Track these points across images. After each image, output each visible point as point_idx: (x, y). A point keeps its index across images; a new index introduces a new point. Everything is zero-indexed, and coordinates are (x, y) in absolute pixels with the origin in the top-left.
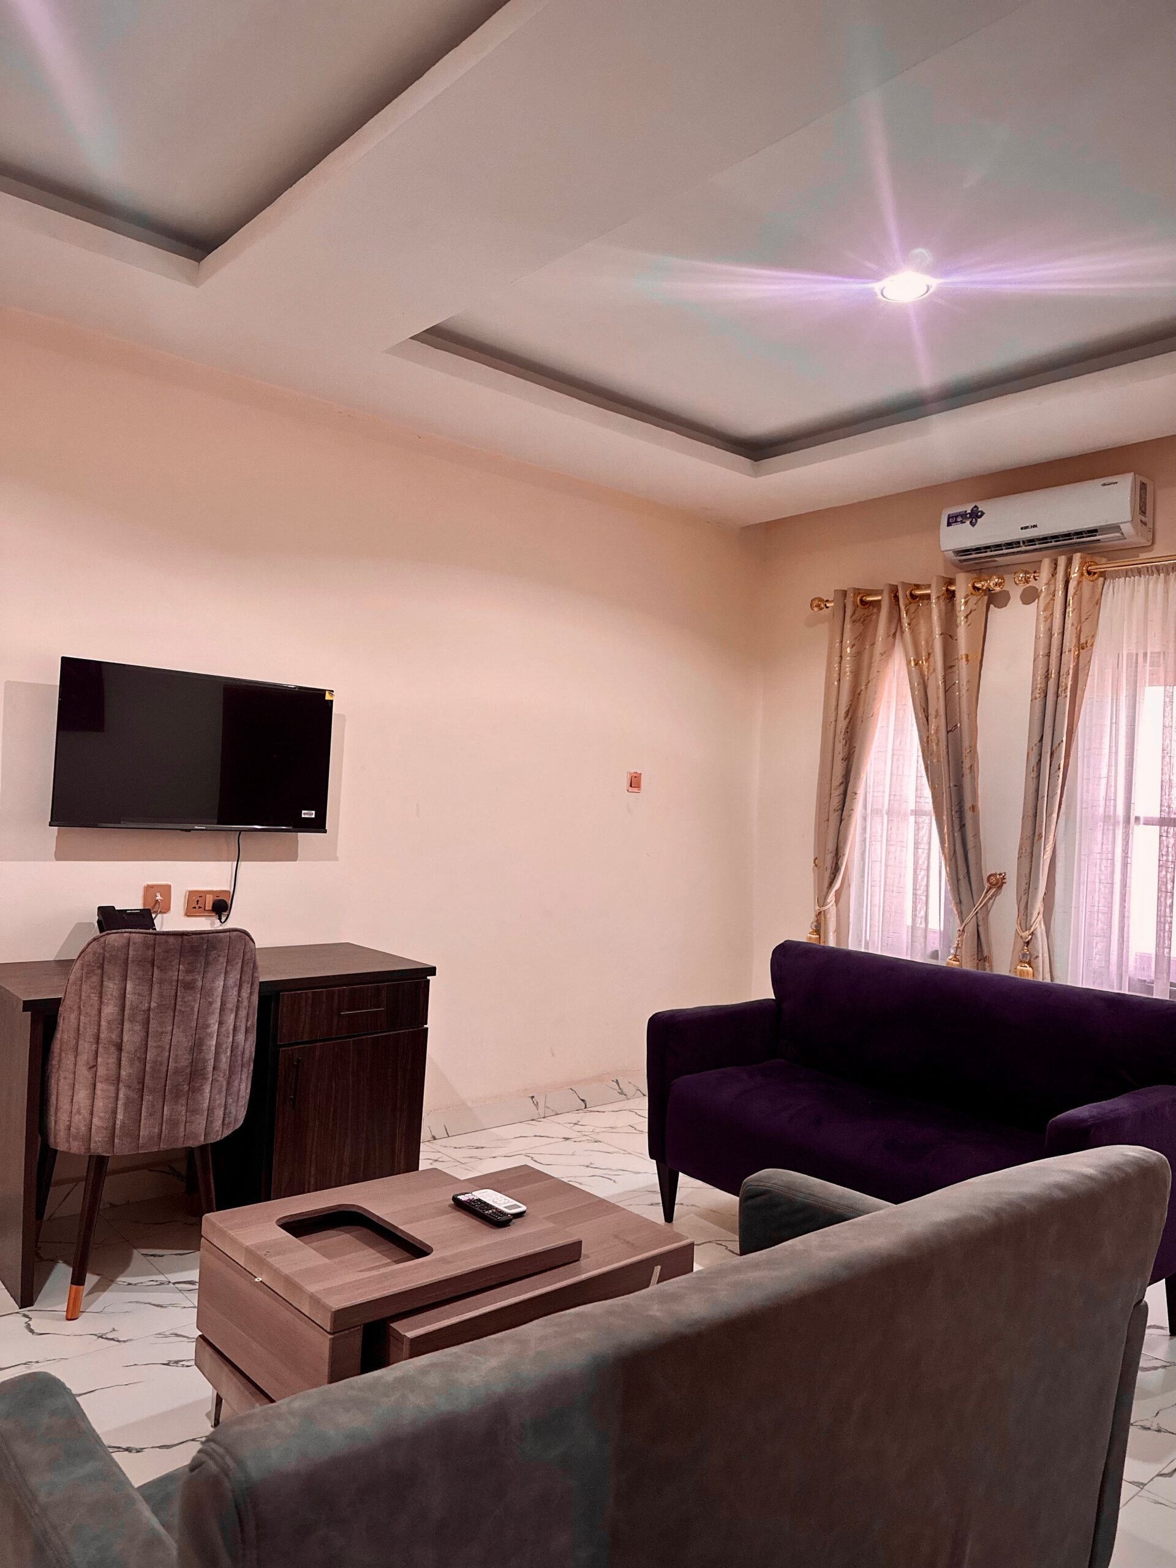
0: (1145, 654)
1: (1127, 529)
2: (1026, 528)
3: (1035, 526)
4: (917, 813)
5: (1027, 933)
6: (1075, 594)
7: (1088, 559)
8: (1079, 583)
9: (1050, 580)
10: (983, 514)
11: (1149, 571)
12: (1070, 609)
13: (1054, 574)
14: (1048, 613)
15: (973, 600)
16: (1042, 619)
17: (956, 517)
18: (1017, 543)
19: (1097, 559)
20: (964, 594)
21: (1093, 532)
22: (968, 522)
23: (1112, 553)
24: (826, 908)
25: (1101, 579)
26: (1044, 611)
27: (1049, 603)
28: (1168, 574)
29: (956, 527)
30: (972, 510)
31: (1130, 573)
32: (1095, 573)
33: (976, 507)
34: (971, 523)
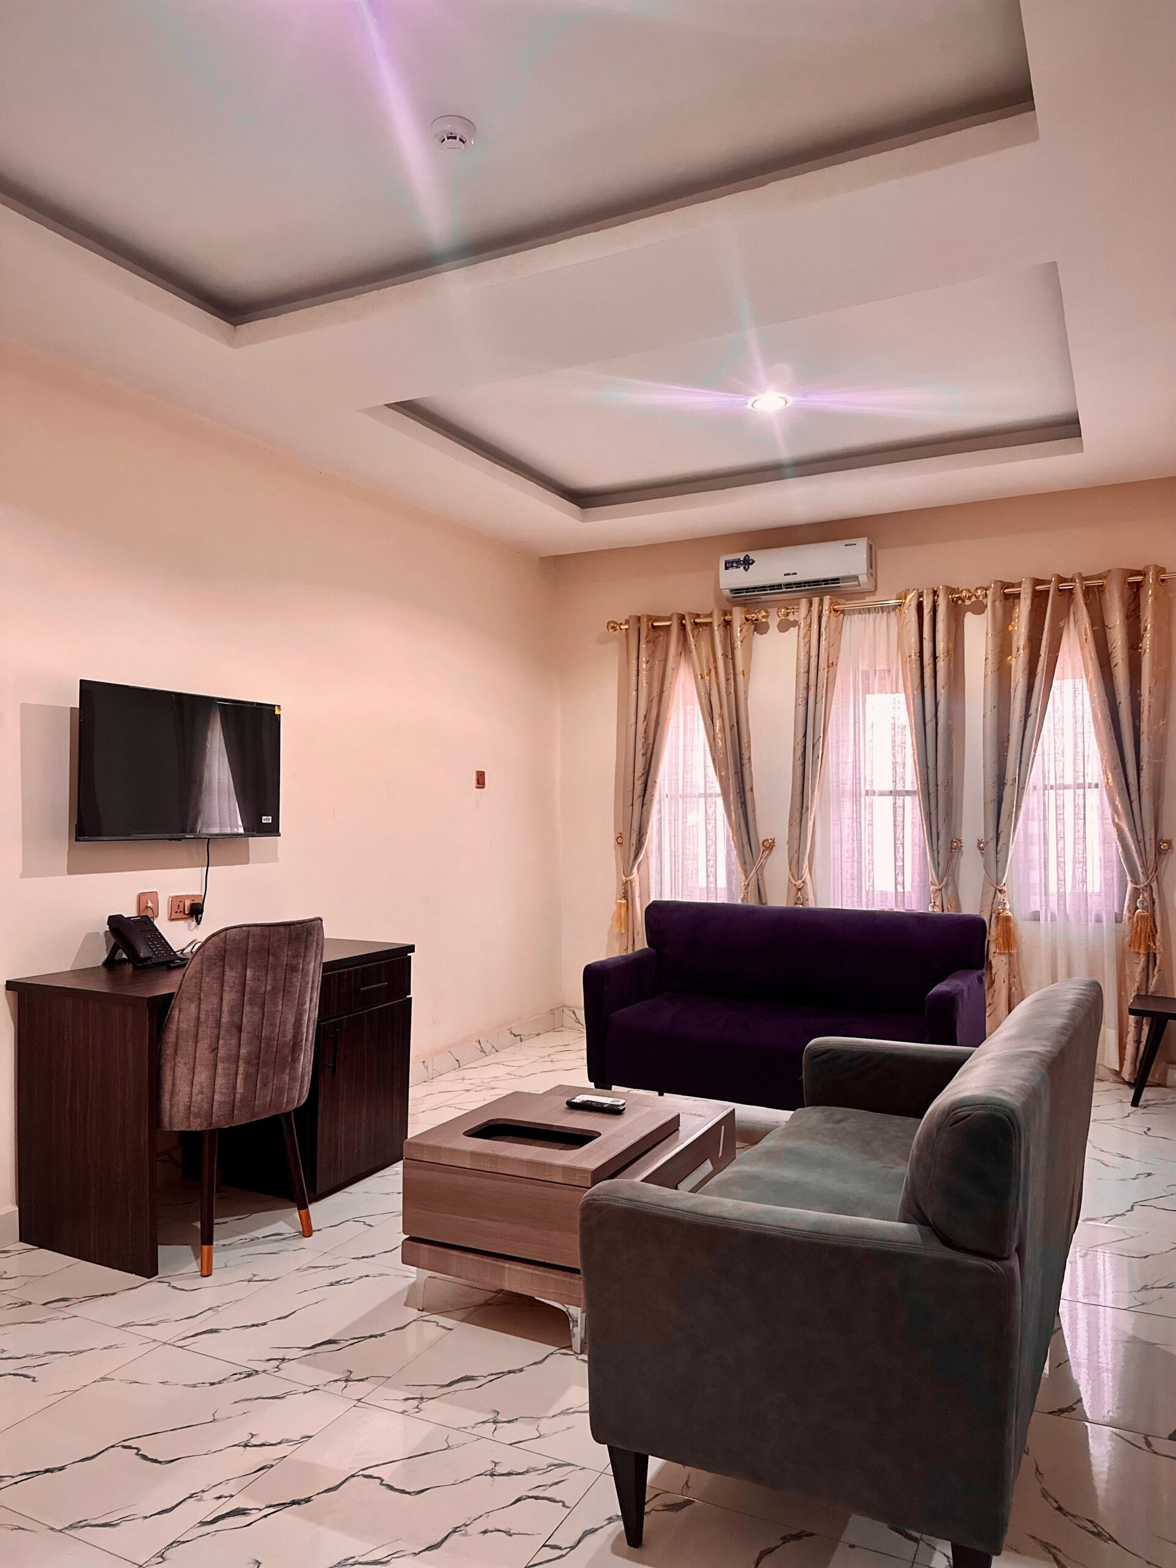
0: (875, 671)
1: (863, 579)
2: (788, 574)
3: (795, 574)
4: (706, 795)
5: (800, 881)
6: (826, 626)
7: (834, 601)
8: (829, 617)
9: (807, 615)
10: (753, 562)
11: (876, 610)
12: (823, 638)
13: (809, 611)
14: (807, 639)
15: (745, 628)
16: (802, 644)
17: (732, 563)
18: (779, 586)
19: (839, 601)
20: (739, 624)
21: (836, 580)
22: (742, 568)
23: (850, 595)
24: (631, 878)
25: (842, 615)
26: (803, 639)
27: (807, 633)
28: (889, 612)
29: (730, 571)
30: (744, 558)
31: (862, 612)
32: (838, 611)
33: (747, 556)
34: (744, 568)
